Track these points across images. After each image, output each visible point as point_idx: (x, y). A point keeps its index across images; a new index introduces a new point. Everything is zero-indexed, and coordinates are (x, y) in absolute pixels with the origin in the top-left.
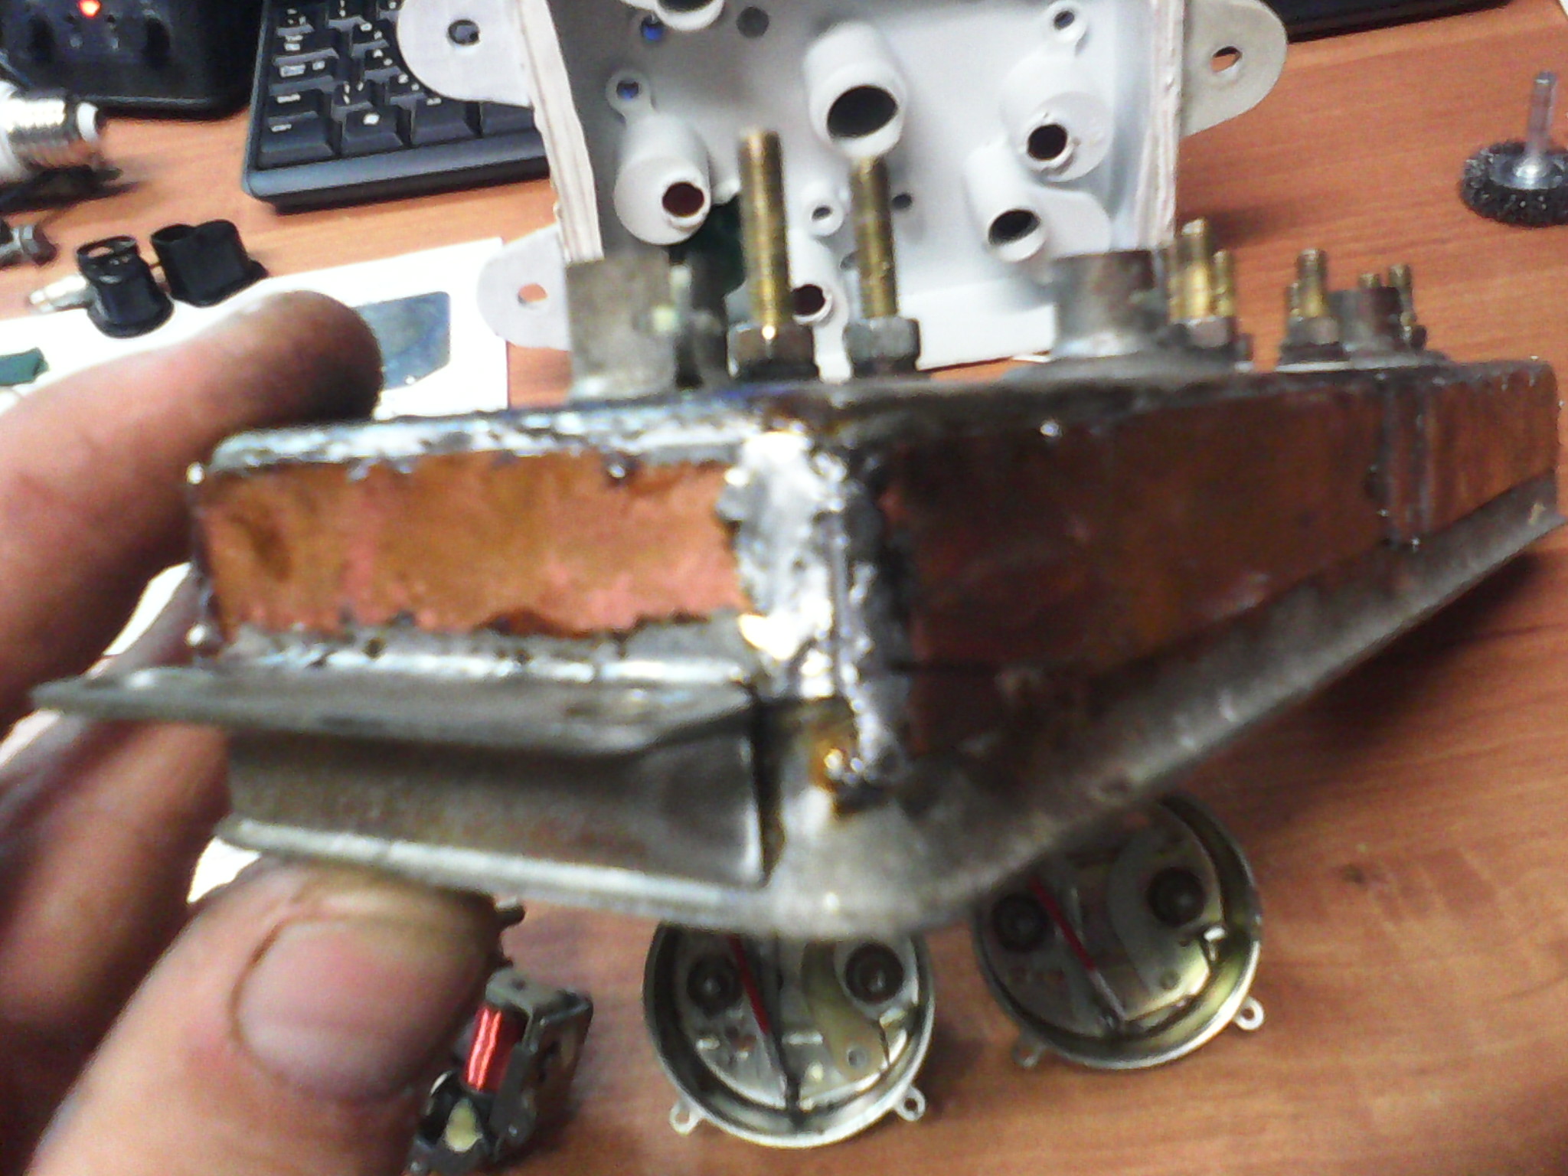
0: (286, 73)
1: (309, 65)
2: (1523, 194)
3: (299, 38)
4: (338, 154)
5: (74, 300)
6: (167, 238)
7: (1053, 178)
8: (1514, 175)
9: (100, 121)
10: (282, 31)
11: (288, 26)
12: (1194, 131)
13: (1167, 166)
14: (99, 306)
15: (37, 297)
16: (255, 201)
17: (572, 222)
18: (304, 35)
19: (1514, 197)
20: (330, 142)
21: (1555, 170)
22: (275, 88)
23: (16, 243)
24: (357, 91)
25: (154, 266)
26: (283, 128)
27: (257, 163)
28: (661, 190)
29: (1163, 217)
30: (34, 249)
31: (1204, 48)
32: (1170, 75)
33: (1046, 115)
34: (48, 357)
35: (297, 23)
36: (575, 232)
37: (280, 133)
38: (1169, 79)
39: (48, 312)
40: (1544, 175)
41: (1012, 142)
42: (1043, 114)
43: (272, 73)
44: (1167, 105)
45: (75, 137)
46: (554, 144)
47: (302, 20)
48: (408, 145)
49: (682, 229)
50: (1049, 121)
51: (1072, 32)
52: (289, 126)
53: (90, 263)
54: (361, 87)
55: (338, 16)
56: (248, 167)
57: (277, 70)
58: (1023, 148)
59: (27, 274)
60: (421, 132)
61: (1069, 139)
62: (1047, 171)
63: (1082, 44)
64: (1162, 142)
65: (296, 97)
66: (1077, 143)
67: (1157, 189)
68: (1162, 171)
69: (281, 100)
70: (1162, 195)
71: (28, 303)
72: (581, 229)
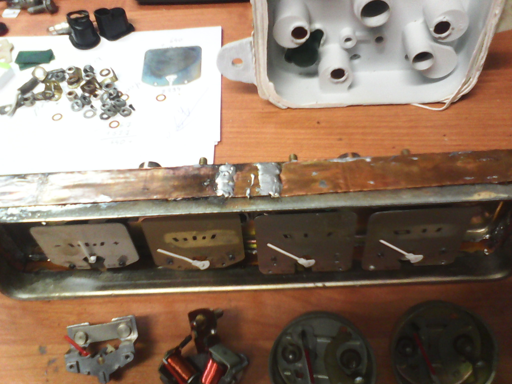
5: (65, 32)
6: (100, 13)
7: (441, 41)
12: (501, 31)
13: (487, 44)
14: (73, 34)
15: (51, 29)
17: (257, 39)
23: (44, 6)
25: (94, 21)
28: (292, 28)
29: (480, 62)
30: (50, 8)
32: (498, 10)
33: (444, 18)
34: (55, 54)
36: (258, 42)
38: (497, 12)
39: (55, 35)
42: (443, 17)
44: (494, 21)
49: (297, 44)
50: (445, 20)
53: (71, 19)
58: (432, 29)
59: (47, 17)
61: (451, 28)
64: (487, 35)
66: (453, 29)
67: (481, 52)
68: (485, 46)
70: (482, 54)
71: (48, 30)
72: (260, 41)
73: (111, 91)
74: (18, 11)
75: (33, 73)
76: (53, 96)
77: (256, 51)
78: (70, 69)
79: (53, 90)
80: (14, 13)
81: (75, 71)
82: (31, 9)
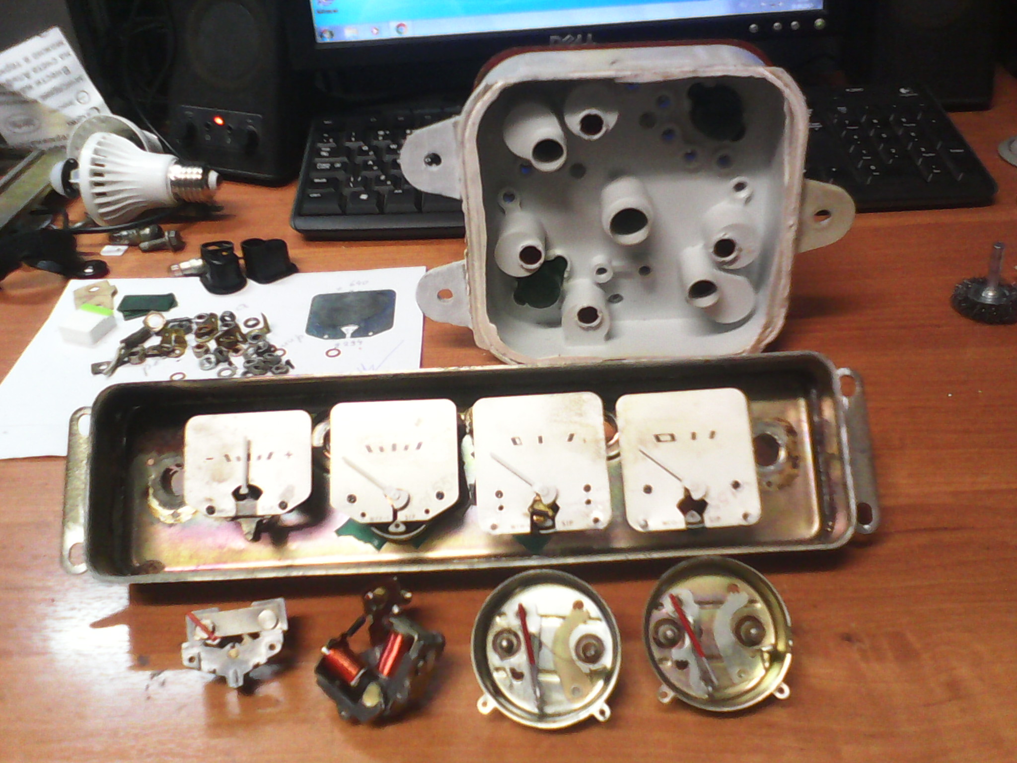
0: (320, 166)
1: (332, 164)
2: (984, 306)
3: (328, 149)
4: (343, 213)
5: (193, 272)
6: (250, 245)
7: (726, 267)
8: (981, 295)
9: (219, 181)
10: (320, 145)
11: (323, 142)
12: (803, 251)
13: (787, 267)
14: (207, 276)
15: (174, 267)
16: (296, 232)
17: (472, 260)
18: (331, 148)
19: (978, 306)
20: (340, 206)
21: (1004, 295)
22: (313, 174)
23: (165, 239)
24: (357, 180)
25: (241, 258)
26: (315, 195)
27: (299, 212)
28: (520, 249)
30: (174, 243)
31: (811, 209)
32: (792, 221)
34: (178, 298)
35: (328, 142)
36: (473, 265)
37: (315, 198)
38: (791, 222)
39: (179, 276)
40: (996, 297)
41: (706, 246)
42: (724, 233)
43: (312, 166)
45: (205, 187)
46: (469, 219)
47: (331, 140)
48: (382, 212)
49: (528, 270)
51: (743, 194)
52: (319, 195)
53: (206, 253)
54: (359, 179)
55: (351, 141)
56: (295, 213)
57: (315, 165)
58: (712, 250)
59: (169, 255)
60: (389, 207)
62: (724, 263)
63: (748, 200)
65: (324, 180)
66: (740, 250)
67: (781, 280)
68: (784, 270)
69: (316, 181)
70: (783, 284)
71: (169, 270)
72: (477, 264)
73: (261, 344)
74: (125, 248)
75: (145, 322)
76: (173, 351)
77: (471, 279)
78: (200, 317)
79: (173, 344)
80: (119, 250)
81: (207, 320)
82: (145, 245)
